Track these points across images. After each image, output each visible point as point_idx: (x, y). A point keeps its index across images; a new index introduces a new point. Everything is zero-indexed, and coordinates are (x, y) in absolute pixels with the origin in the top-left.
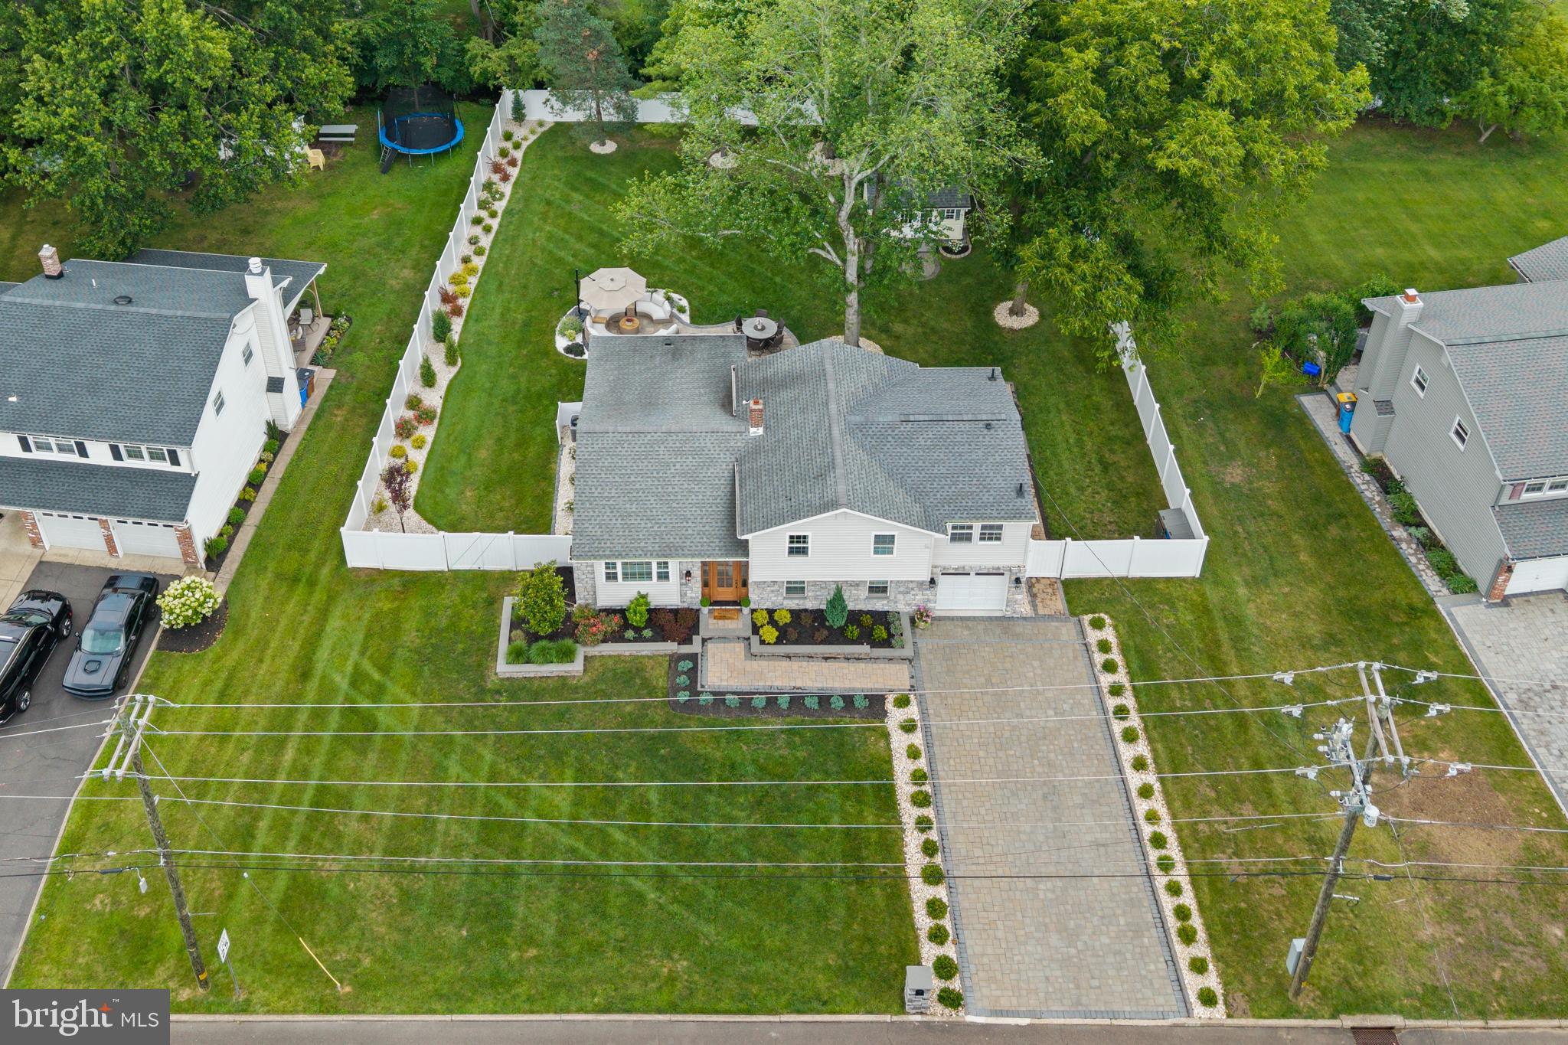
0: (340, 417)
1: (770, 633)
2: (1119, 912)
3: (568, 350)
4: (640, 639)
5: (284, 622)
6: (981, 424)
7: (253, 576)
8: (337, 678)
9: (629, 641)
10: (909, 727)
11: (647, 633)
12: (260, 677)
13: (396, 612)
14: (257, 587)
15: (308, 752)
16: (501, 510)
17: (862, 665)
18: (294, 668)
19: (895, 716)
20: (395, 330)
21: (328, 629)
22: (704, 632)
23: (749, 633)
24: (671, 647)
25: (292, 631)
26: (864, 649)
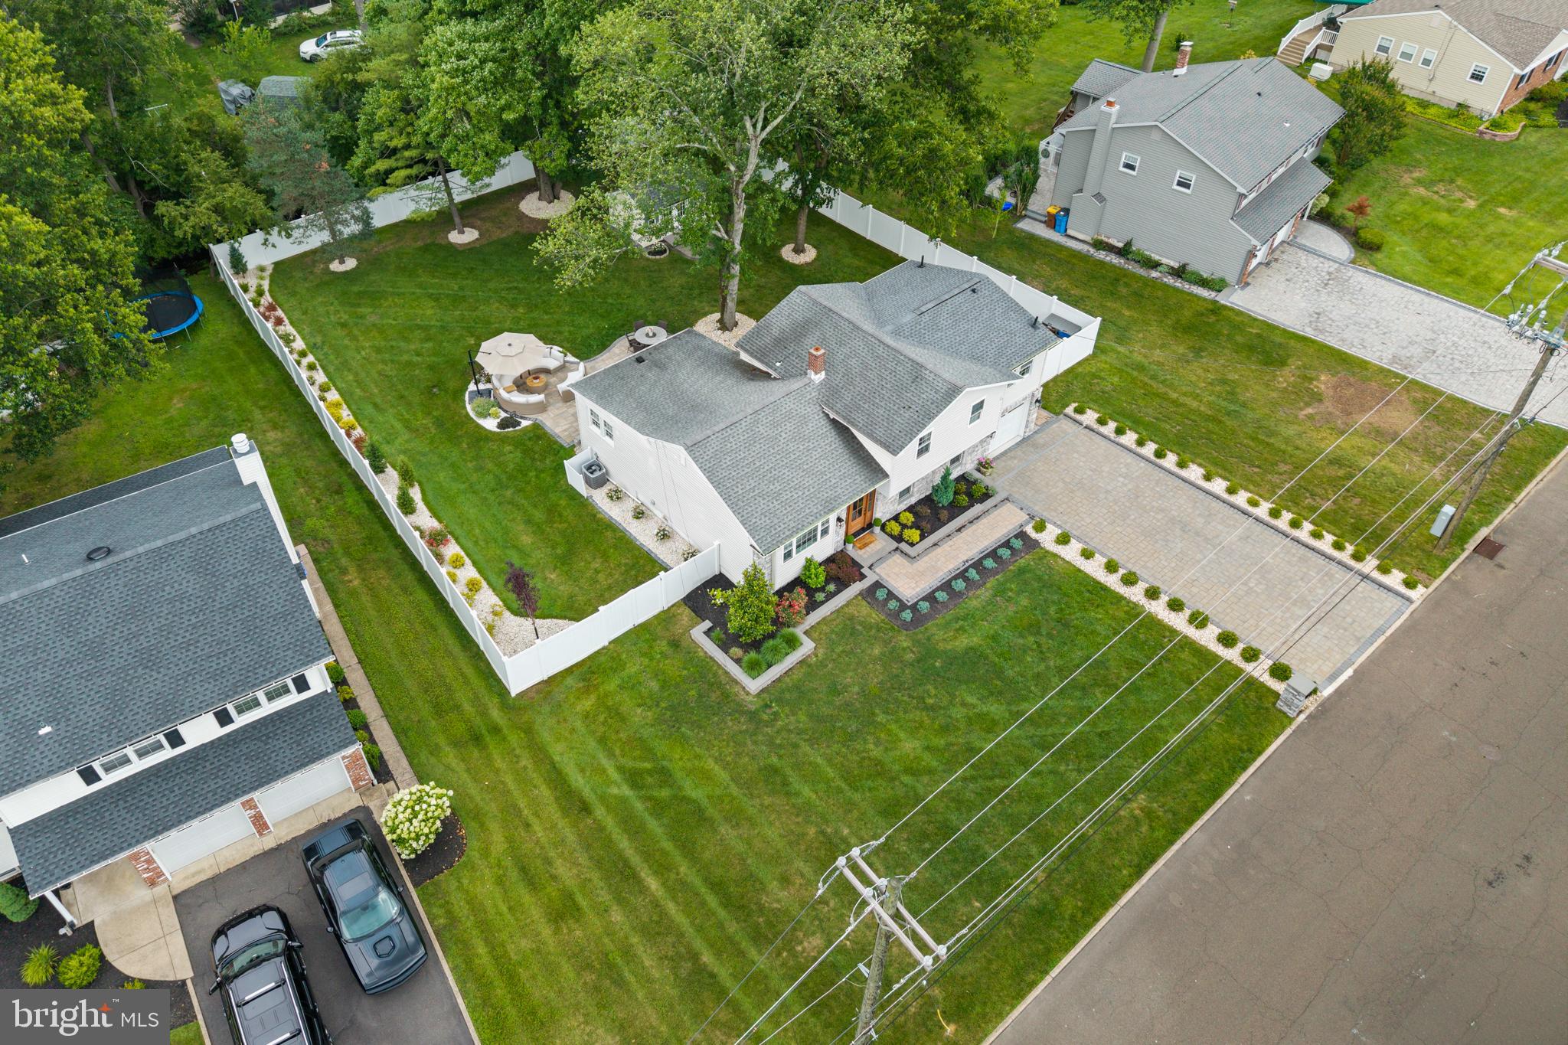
0: (354, 580)
1: (914, 534)
2: (1305, 570)
3: (503, 425)
4: (830, 596)
5: (509, 779)
6: (969, 292)
7: (433, 760)
8: (615, 791)
9: (823, 603)
10: (1064, 539)
11: (831, 587)
12: (544, 840)
13: (601, 701)
14: (448, 767)
15: (668, 868)
16: (597, 572)
17: (984, 521)
18: (565, 812)
19: (1047, 539)
20: (320, 485)
21: (557, 758)
22: (865, 564)
23: (895, 545)
24: (857, 587)
25: (522, 779)
26: (978, 508)
